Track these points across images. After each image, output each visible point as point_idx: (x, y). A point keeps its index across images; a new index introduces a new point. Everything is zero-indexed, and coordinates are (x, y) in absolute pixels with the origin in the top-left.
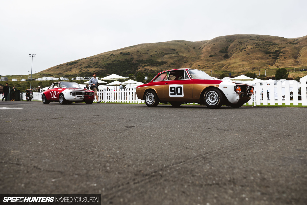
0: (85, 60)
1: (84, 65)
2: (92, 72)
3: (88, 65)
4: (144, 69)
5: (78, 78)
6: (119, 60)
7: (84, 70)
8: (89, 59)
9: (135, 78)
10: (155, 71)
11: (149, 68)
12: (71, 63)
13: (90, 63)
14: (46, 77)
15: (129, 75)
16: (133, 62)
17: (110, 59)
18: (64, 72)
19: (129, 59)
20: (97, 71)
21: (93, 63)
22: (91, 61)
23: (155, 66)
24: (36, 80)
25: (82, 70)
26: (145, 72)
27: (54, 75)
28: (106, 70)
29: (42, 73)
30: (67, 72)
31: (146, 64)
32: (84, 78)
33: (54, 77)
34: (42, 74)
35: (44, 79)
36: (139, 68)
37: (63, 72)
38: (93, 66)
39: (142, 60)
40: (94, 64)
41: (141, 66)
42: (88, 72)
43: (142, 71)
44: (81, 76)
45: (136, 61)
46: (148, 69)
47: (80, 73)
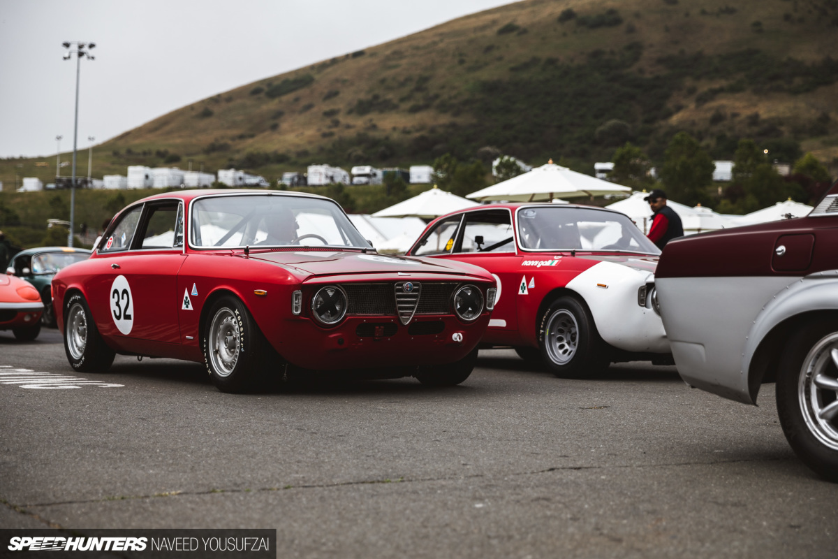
0: (351, 64)
1: (348, 96)
2: (395, 136)
3: (370, 97)
4: (709, 115)
5: (317, 174)
6: (551, 62)
7: (348, 127)
8: (375, 60)
9: (652, 172)
10: (781, 124)
11: (737, 104)
12: (276, 83)
13: (383, 81)
14: (148, 170)
15: (619, 151)
16: (641, 71)
17: (496, 53)
18: (241, 137)
19: (612, 53)
20: (422, 128)
21: (402, 84)
22: (390, 67)
23: (779, 89)
24: (97, 184)
25: (336, 123)
26: (716, 129)
27: (185, 159)
28: (474, 121)
29: (121, 143)
30: (252, 136)
31: (722, 83)
32: (349, 171)
33: (184, 168)
34: (123, 152)
35: (136, 176)
36: (679, 108)
37: (233, 139)
38: (403, 100)
39: (698, 58)
40: (405, 91)
41: (692, 91)
42: (372, 134)
43: (693, 123)
44: (333, 164)
45: (660, 61)
46: (735, 115)
47: (327, 143)
